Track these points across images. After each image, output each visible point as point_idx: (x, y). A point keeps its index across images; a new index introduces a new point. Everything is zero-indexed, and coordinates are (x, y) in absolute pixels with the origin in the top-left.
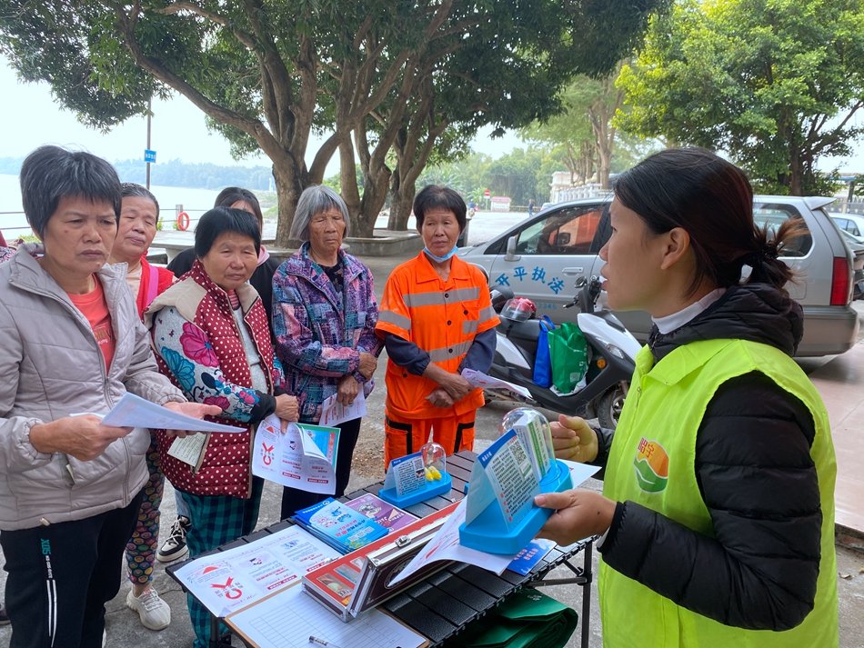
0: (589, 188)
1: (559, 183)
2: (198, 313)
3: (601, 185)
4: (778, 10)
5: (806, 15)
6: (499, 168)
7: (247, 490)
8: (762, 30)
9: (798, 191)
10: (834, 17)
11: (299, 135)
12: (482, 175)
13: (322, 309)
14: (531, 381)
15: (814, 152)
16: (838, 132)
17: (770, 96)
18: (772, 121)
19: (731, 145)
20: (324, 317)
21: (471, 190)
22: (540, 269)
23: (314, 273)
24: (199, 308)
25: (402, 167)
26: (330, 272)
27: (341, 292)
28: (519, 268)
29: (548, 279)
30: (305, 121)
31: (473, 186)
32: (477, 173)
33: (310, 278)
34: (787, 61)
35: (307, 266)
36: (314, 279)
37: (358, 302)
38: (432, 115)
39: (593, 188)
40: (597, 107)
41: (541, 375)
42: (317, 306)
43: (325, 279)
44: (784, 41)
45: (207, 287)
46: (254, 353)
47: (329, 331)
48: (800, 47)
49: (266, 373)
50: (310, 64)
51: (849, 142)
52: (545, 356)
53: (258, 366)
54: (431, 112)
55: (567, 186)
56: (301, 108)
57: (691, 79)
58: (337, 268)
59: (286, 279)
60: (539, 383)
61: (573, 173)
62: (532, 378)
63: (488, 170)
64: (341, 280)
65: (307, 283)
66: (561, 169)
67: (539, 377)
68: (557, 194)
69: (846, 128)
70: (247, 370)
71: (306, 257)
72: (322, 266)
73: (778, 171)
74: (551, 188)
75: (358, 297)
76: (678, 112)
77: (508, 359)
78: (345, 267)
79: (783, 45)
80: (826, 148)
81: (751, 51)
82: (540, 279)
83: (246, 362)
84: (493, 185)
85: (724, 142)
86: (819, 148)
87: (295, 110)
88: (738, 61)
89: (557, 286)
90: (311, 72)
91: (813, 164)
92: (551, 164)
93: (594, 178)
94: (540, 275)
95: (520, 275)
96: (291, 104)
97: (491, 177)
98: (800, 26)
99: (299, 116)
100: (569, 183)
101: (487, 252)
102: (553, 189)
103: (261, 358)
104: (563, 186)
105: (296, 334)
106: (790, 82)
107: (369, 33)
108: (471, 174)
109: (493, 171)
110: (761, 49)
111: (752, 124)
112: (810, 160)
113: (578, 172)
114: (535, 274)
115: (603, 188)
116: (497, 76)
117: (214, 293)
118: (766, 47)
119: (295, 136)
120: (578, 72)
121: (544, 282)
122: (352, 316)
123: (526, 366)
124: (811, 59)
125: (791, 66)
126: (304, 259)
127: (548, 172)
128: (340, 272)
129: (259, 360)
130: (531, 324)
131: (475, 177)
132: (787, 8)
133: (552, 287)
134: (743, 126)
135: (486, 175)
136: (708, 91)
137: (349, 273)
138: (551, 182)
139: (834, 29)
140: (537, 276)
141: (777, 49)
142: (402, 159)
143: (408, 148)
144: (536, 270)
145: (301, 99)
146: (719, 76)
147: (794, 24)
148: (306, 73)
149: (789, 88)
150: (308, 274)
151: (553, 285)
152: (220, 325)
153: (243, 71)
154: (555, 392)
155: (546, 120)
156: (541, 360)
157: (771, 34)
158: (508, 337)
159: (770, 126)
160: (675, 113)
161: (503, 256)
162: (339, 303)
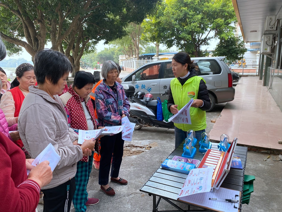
0: (133, 60)
1: (122, 59)
2: (68, 103)
3: (137, 58)
4: (188, 2)
5: (195, 4)
6: (101, 55)
7: (87, 159)
8: (184, 8)
9: (197, 56)
10: (203, 5)
11: (41, 46)
12: (96, 57)
13: (111, 100)
14: (156, 120)
15: (200, 44)
16: (206, 38)
17: (188, 29)
18: (190, 36)
19: (177, 44)
20: (112, 103)
21: (92, 62)
22: (143, 85)
23: (108, 89)
24: (69, 101)
25: (75, 55)
26: (112, 88)
27: (116, 94)
28: (137, 85)
29: (146, 88)
30: (43, 41)
31: (92, 61)
32: (93, 57)
33: (107, 91)
34: (192, 18)
35: (105, 87)
36: (108, 91)
37: (122, 97)
38: (83, 38)
39: (135, 59)
40: (133, 34)
41: (159, 117)
42: (109, 99)
43: (111, 90)
44: (190, 12)
45: (73, 94)
46: (89, 115)
47: (114, 107)
48: (195, 14)
49: (93, 122)
50: (42, 21)
51: (209, 41)
52: (160, 111)
53: (90, 120)
54: (82, 36)
55: (125, 60)
56: (41, 37)
57: (166, 23)
58: (114, 86)
59: (99, 92)
60: (159, 120)
61: (126, 55)
62: (156, 119)
63: (97, 55)
64: (116, 90)
65: (106, 92)
66: (121, 54)
67: (159, 118)
68: (121, 62)
69: (208, 37)
70: (85, 121)
71: (105, 84)
72: (109, 86)
73: (192, 51)
74: (119, 60)
75: (121, 95)
76: (162, 34)
77: (148, 114)
78: (116, 86)
79: (190, 13)
80: (203, 43)
81: (182, 15)
82: (144, 88)
83: (85, 118)
84: (100, 60)
85: (175, 43)
86: (201, 43)
87: (39, 37)
88: (178, 18)
89: (149, 90)
90: (43, 24)
91: (200, 48)
92: (118, 53)
93: (134, 56)
94: (144, 87)
95: (137, 87)
96: (37, 35)
97: (99, 58)
98: (194, 7)
99: (40, 39)
100: (125, 58)
101: (125, 81)
102: (120, 61)
103: (91, 117)
104: (123, 60)
105: (103, 108)
106: (193, 24)
107: (60, 10)
108: (91, 57)
109: (99, 56)
110: (184, 14)
111: (184, 37)
112: (199, 47)
113: (128, 55)
114: (142, 87)
115: (138, 59)
116: (105, 24)
117: (75, 96)
118: (185, 14)
119: (39, 47)
120: (130, 22)
121: (145, 89)
122: (120, 102)
123: (153, 115)
124: (199, 17)
125: (193, 19)
126: (104, 85)
127: (117, 55)
128: (115, 87)
129: (91, 118)
130: (154, 102)
131: (93, 58)
132: (190, 2)
133: (148, 90)
134: (182, 37)
135: (97, 57)
136: (171, 27)
137: (118, 88)
138: (119, 59)
139: (203, 8)
140: (143, 87)
141: (189, 14)
142: (74, 53)
143: (76, 49)
144: (142, 85)
145: (40, 34)
146: (174, 22)
147: (192, 6)
148: (41, 24)
149: (193, 26)
150: (106, 90)
151: (148, 89)
152: (76, 106)
153: (10, 24)
154: (165, 122)
155: (121, 38)
156: (159, 112)
157: (187, 10)
158: (146, 107)
159: (189, 37)
160: (161, 34)
161: (131, 82)
162: (116, 98)
